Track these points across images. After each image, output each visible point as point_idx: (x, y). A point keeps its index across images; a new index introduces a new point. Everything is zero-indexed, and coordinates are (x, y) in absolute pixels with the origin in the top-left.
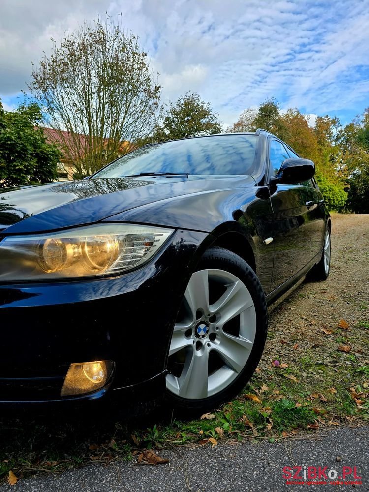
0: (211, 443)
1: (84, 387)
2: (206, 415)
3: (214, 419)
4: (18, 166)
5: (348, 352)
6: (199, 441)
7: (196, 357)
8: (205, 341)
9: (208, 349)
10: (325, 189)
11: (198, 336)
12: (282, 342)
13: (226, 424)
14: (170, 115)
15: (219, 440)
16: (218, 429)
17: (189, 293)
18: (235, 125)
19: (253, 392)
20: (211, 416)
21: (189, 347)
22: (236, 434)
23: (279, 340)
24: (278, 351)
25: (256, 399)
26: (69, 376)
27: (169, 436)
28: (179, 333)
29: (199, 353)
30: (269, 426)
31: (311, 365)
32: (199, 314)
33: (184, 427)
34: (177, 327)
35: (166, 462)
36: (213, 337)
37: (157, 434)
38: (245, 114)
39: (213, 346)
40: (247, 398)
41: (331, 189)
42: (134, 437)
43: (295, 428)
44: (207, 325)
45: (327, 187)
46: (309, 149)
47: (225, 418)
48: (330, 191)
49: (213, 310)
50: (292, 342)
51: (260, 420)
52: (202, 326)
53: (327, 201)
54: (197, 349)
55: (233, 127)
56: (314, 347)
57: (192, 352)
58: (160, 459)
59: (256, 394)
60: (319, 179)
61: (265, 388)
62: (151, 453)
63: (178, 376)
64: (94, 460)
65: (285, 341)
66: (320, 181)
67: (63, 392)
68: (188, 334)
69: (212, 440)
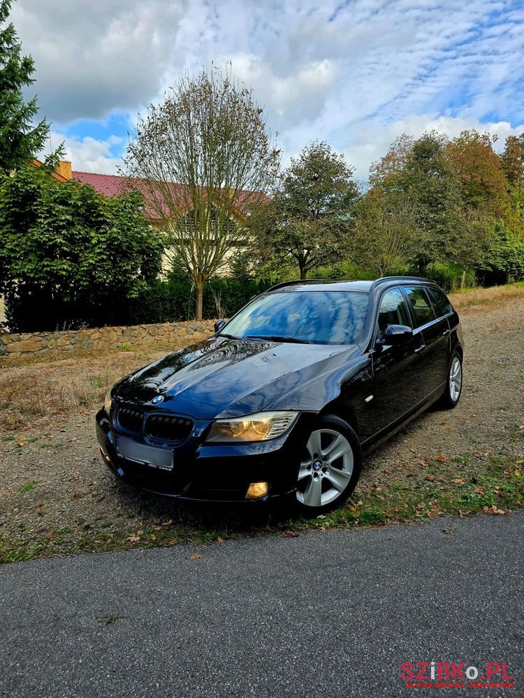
0: (322, 529)
1: (257, 495)
2: (320, 516)
3: (325, 519)
4: (124, 266)
5: (432, 481)
6: (316, 528)
7: (314, 482)
8: (320, 472)
9: (321, 477)
10: (512, 252)
11: (315, 469)
12: (385, 472)
13: (331, 521)
14: (292, 175)
15: (327, 528)
16: (327, 523)
17: (309, 446)
18: (383, 159)
19: (352, 505)
20: (323, 517)
21: (310, 475)
22: (336, 526)
23: (383, 470)
24: (379, 479)
25: (353, 509)
26: (250, 489)
27: (298, 525)
28: (304, 468)
29: (316, 480)
30: (356, 522)
31: (399, 489)
32: (316, 456)
33: (307, 522)
34: (302, 464)
35: (297, 536)
36: (324, 470)
37: (291, 524)
38: (397, 143)
39: (324, 475)
40: (348, 508)
41: (520, 251)
42: (279, 524)
43: (371, 524)
44: (321, 463)
45: (515, 250)
46: (493, 190)
47: (331, 518)
48: (519, 255)
49: (324, 453)
50: (393, 472)
51: (351, 519)
52: (318, 463)
53: (514, 269)
54: (315, 477)
55: (380, 162)
56: (408, 476)
57: (311, 479)
58: (294, 534)
59: (354, 507)
60: (503, 237)
61: (360, 503)
62: (289, 532)
63: (303, 493)
64: (259, 534)
65: (387, 471)
66: (505, 240)
67: (247, 497)
68: (309, 468)
69: (322, 528)
